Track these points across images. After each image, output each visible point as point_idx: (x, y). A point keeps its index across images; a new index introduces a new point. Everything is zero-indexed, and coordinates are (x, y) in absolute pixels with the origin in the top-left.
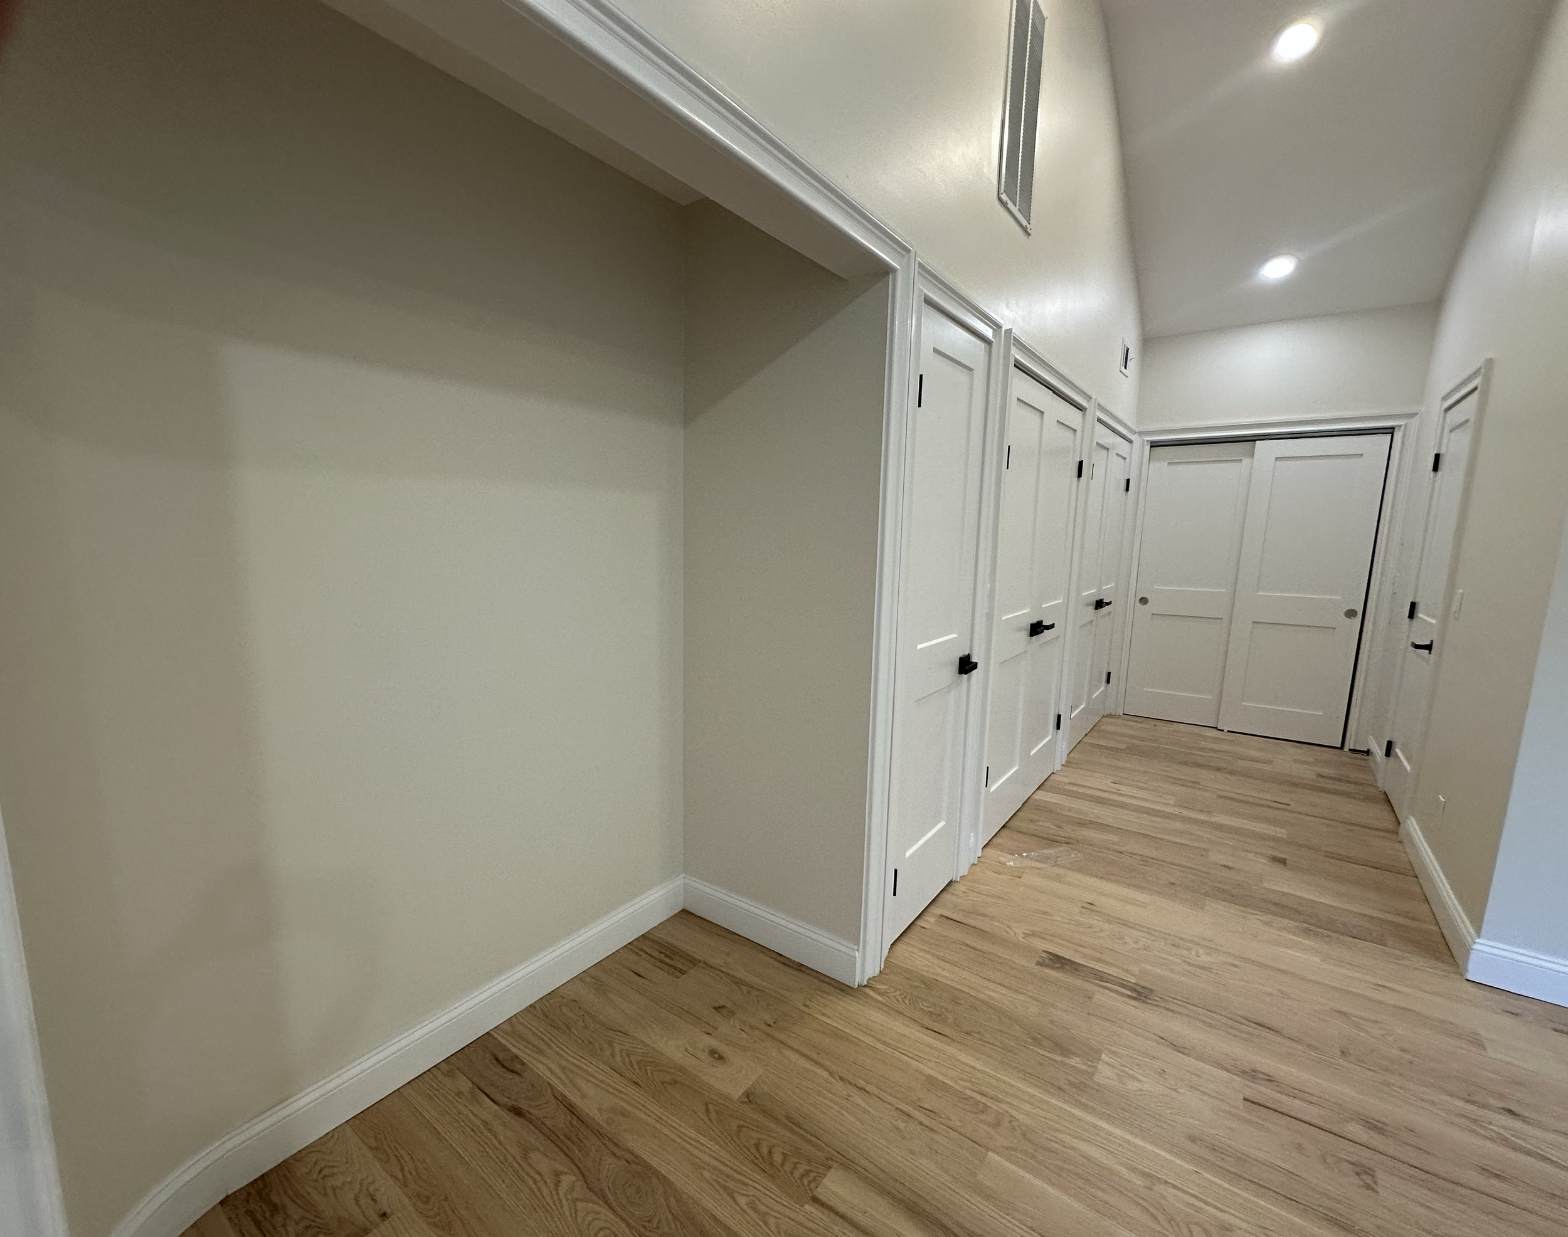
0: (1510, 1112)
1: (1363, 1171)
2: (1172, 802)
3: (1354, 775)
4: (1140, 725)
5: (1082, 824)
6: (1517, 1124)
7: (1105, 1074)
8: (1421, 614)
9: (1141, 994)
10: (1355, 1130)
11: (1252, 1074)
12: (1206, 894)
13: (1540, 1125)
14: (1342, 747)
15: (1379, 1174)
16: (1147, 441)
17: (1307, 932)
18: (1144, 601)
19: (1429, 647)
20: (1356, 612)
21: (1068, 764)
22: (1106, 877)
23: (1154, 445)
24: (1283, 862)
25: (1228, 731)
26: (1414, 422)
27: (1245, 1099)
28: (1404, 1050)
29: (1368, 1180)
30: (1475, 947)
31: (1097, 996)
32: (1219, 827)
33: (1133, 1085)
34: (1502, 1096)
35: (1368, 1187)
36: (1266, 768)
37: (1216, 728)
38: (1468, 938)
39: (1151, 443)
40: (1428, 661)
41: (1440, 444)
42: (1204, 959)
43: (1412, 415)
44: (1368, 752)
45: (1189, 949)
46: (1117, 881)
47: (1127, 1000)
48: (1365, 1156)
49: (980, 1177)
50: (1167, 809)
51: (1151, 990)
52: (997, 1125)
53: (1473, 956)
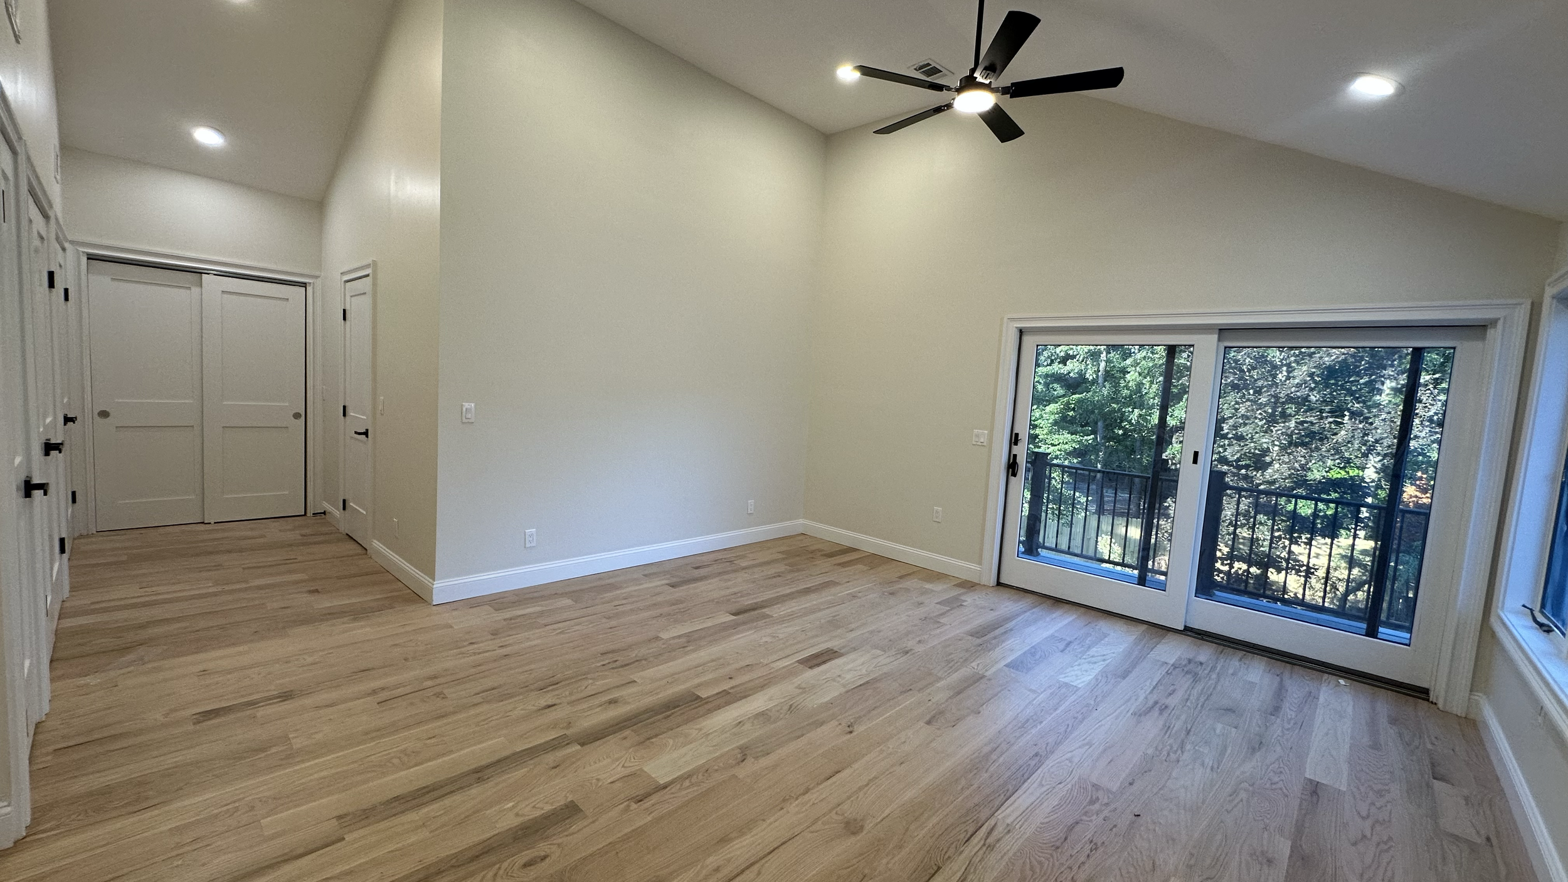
0: (471, 643)
1: (437, 695)
2: (210, 585)
3: (324, 529)
4: (123, 537)
5: (142, 626)
6: (476, 646)
7: (298, 743)
8: (351, 413)
9: (286, 696)
10: (429, 683)
11: (374, 692)
12: (284, 628)
13: (482, 642)
14: (305, 514)
15: (445, 691)
16: (83, 252)
17: (355, 620)
18: (104, 414)
19: (366, 433)
20: (299, 413)
21: (73, 588)
22: (198, 651)
23: (91, 258)
24: (317, 591)
25: (215, 523)
26: (318, 282)
27: (378, 703)
28: (426, 645)
29: (442, 696)
30: (435, 586)
31: (259, 714)
32: (260, 588)
33: (319, 736)
34: (466, 640)
35: (443, 698)
36: (262, 540)
37: (203, 523)
38: (429, 584)
39: (88, 254)
40: (365, 443)
41: (345, 303)
42: (310, 660)
43: (317, 277)
44: (324, 513)
45: (297, 660)
46: (213, 649)
47: (281, 704)
48: (437, 690)
49: (266, 834)
50: (211, 590)
51: (292, 691)
52: (252, 808)
53: (434, 592)
